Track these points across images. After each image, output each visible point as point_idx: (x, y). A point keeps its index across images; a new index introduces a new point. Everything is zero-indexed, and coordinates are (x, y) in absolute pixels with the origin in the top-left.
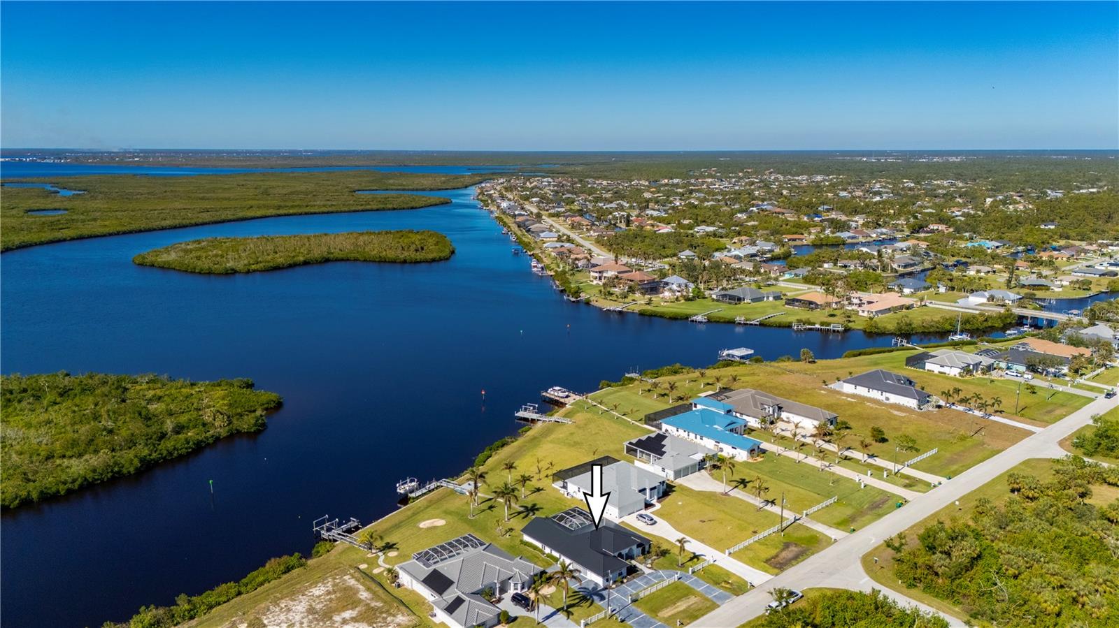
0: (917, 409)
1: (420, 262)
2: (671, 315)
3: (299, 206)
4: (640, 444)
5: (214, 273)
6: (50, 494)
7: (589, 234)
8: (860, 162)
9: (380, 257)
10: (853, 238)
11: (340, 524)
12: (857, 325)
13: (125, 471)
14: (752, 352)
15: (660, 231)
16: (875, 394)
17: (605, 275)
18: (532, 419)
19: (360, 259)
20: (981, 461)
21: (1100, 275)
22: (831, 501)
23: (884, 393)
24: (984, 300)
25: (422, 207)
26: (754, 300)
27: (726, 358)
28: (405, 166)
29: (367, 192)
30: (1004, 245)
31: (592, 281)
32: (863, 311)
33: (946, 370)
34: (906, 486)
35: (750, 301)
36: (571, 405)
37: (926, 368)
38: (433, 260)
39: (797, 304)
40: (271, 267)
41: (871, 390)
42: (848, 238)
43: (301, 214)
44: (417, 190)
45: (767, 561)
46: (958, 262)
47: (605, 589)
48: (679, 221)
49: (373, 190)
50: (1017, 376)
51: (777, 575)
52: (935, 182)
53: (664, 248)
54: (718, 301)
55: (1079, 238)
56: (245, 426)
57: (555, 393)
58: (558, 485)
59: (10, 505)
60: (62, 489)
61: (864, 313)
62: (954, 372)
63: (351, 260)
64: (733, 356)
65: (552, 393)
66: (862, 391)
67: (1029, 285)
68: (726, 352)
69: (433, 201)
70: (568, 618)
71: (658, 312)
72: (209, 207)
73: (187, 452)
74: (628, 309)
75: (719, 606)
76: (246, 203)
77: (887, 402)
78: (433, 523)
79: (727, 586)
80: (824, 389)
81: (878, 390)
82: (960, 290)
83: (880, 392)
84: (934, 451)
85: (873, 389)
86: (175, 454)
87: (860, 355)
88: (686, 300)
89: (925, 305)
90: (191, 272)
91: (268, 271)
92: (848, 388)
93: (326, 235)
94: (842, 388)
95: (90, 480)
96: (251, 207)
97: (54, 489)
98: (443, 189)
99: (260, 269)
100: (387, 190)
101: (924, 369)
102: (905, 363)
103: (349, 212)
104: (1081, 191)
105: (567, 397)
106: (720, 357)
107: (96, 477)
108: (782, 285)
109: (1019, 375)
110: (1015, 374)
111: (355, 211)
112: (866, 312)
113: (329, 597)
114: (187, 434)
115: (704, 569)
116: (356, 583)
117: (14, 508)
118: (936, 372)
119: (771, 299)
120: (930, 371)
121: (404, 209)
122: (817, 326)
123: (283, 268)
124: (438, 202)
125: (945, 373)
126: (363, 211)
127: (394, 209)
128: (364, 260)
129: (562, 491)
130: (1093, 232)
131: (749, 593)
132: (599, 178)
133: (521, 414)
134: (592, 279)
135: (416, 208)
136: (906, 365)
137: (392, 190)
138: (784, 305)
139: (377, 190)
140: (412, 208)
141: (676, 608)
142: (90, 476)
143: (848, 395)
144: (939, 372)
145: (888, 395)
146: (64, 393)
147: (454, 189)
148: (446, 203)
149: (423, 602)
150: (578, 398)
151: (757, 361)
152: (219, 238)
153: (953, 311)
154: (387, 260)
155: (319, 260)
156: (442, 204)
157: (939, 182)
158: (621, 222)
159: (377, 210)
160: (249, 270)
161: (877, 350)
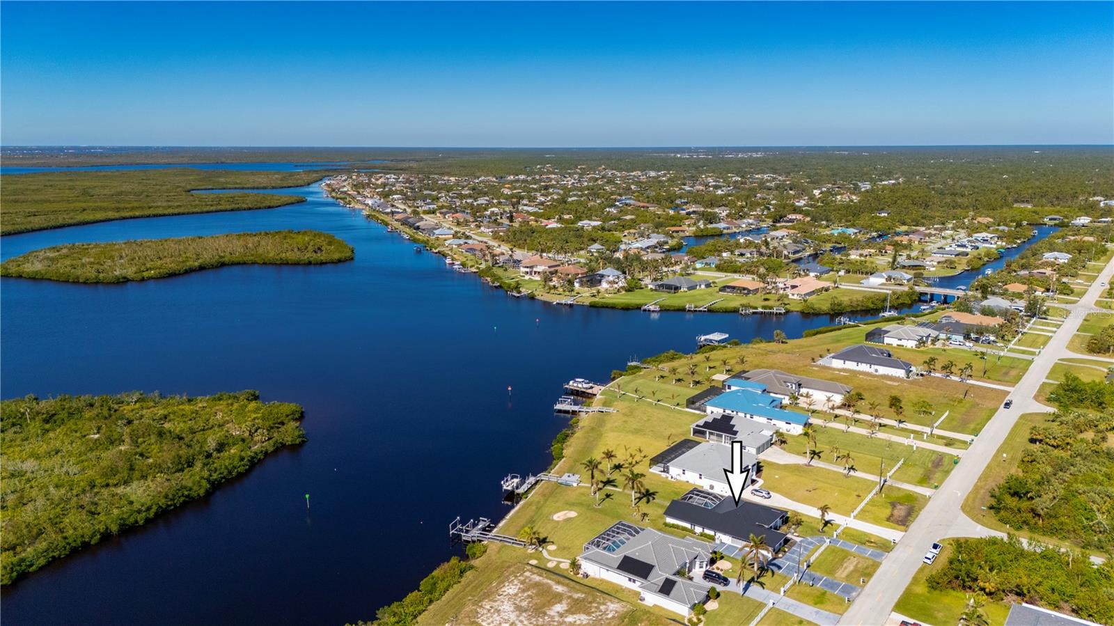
0: (905, 378)
1: (326, 263)
2: (622, 306)
3: (142, 208)
4: (707, 425)
5: (102, 283)
6: (127, 525)
7: (480, 231)
8: (675, 158)
9: (281, 259)
10: (728, 228)
11: (474, 525)
12: (795, 308)
13: (194, 494)
14: (727, 336)
15: (549, 226)
16: (864, 367)
17: (535, 269)
18: (573, 411)
19: (259, 262)
20: (989, 419)
21: (956, 255)
22: (900, 463)
23: (872, 366)
24: (883, 281)
25: (279, 206)
26: (690, 288)
27: (704, 343)
28: (222, 163)
29: (203, 191)
30: (860, 231)
31: (524, 276)
32: (793, 295)
33: (903, 342)
34: (946, 445)
35: (686, 290)
36: (601, 394)
37: (885, 342)
38: (339, 261)
39: (729, 290)
40: (167, 273)
41: (859, 364)
42: (724, 229)
43: (149, 216)
44: (258, 188)
45: (888, 520)
46: (834, 247)
47: (774, 559)
48: (560, 216)
49: (209, 189)
50: (960, 345)
51: (906, 531)
52: (757, 176)
53: (567, 242)
54: (656, 290)
55: (914, 223)
56: (290, 439)
57: (578, 384)
58: (656, 470)
59: (90, 541)
60: (141, 518)
61: (793, 296)
62: (911, 344)
63: (248, 264)
64: (711, 341)
65: (575, 385)
66: (851, 365)
67: (909, 266)
68: (703, 338)
69: (285, 199)
70: (764, 588)
71: (610, 303)
72: (34, 210)
73: (246, 470)
74: (577, 302)
75: (881, 564)
76: (70, 205)
77: (877, 374)
78: (565, 514)
79: (872, 545)
80: (814, 366)
81: (867, 363)
82: (855, 272)
83: (869, 365)
84: (947, 414)
85: (862, 362)
86: (234, 474)
87: (817, 333)
88: (626, 291)
89: (837, 287)
90: (74, 282)
91: (164, 277)
92: (837, 364)
93: (200, 238)
94: (831, 363)
95: (164, 506)
96: (84, 210)
97: (132, 520)
98: (285, 187)
99: (154, 276)
100: (224, 189)
101: (883, 343)
102: (864, 338)
103: (202, 213)
104: (883, 183)
105: (592, 388)
106: (700, 342)
107: (169, 503)
108: (700, 274)
109: (962, 344)
110: (958, 343)
111: (208, 212)
112: (796, 295)
113: (526, 594)
114: (229, 452)
115: (843, 532)
116: (541, 578)
117: (96, 544)
118: (895, 345)
119: (703, 286)
120: (889, 344)
121: (260, 208)
122: (760, 310)
123: (179, 274)
124: (293, 200)
125: (903, 346)
126: (216, 211)
127: (250, 209)
128: (264, 263)
129: (664, 475)
130: (923, 218)
131: (895, 549)
132: (443, 174)
133: (558, 407)
134: (521, 274)
135: (273, 207)
136: (866, 340)
137: (230, 189)
138: (717, 292)
139: (213, 189)
140: (269, 207)
141: (846, 568)
142: (162, 502)
143: (840, 370)
144: (898, 345)
145: (876, 367)
146: (50, 419)
147: (297, 186)
148: (302, 202)
149: (622, 589)
150: (603, 388)
151: (736, 344)
152: (77, 244)
153: (865, 291)
154: (290, 262)
155: (215, 265)
156: (298, 202)
157: (760, 176)
158: (501, 218)
159: (232, 210)
160: (143, 278)
161: (830, 329)
